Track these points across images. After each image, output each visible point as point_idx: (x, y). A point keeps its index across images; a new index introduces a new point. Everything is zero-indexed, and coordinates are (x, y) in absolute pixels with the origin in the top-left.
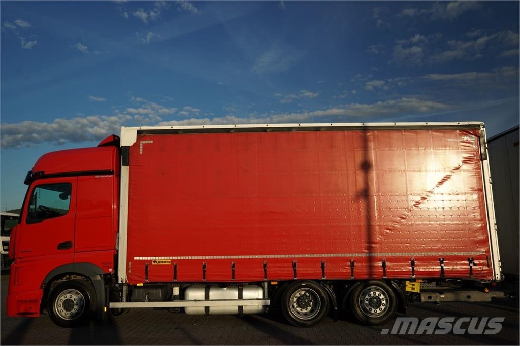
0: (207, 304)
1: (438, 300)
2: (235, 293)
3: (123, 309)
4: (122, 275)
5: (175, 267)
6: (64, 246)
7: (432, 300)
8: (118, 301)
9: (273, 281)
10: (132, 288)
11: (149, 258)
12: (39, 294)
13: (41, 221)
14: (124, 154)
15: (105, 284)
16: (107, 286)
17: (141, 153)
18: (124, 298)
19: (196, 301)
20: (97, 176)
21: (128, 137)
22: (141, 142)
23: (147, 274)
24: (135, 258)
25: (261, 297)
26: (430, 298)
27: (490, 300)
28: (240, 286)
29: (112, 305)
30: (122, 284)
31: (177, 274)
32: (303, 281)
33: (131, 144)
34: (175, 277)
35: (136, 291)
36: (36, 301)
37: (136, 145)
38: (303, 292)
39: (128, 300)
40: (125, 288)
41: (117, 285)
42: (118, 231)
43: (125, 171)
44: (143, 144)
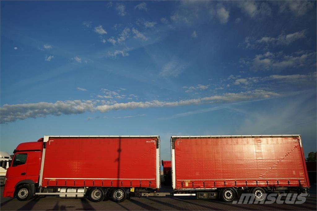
0: (66, 194)
1: (147, 196)
2: (75, 190)
3: (40, 195)
4: (40, 184)
5: (57, 181)
6: (23, 174)
7: (146, 195)
8: (39, 192)
9: (87, 187)
10: (43, 188)
11: (49, 178)
12: (14, 190)
13: (16, 166)
14: (44, 145)
15: (35, 187)
16: (36, 187)
17: (50, 144)
18: (41, 191)
19: (62, 193)
20: (36, 152)
21: (46, 140)
22: (50, 141)
23: (48, 184)
24: (45, 178)
25: (83, 192)
26: (145, 195)
27: (165, 196)
28: (77, 188)
29: (36, 194)
30: (40, 187)
31: (58, 184)
32: (96, 187)
33: (47, 141)
34: (57, 185)
35: (45, 189)
36: (12, 192)
37: (48, 142)
38: (98, 191)
39: (42, 192)
40: (41, 188)
41: (39, 187)
42: (40, 170)
43: (44, 150)
44: (51, 142)
